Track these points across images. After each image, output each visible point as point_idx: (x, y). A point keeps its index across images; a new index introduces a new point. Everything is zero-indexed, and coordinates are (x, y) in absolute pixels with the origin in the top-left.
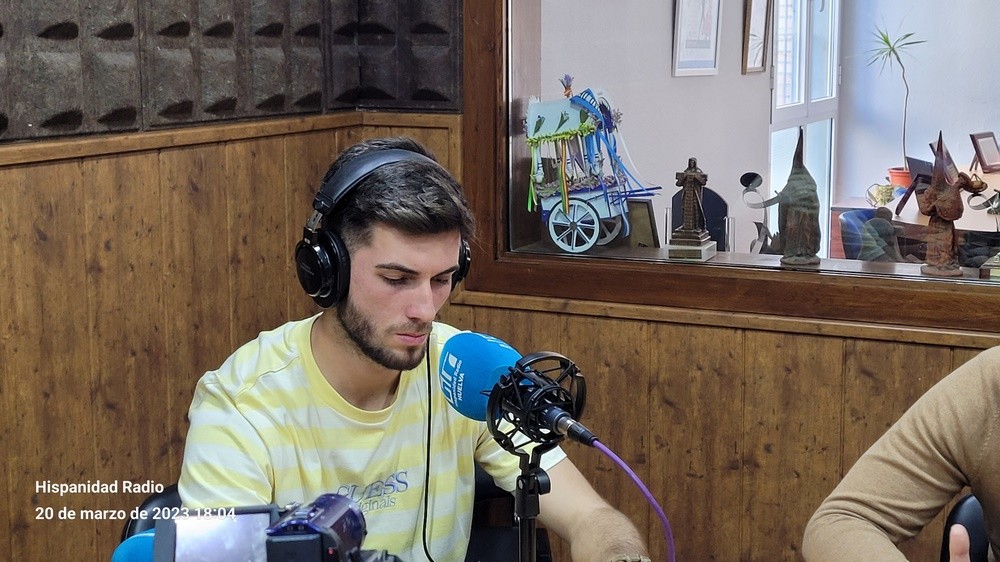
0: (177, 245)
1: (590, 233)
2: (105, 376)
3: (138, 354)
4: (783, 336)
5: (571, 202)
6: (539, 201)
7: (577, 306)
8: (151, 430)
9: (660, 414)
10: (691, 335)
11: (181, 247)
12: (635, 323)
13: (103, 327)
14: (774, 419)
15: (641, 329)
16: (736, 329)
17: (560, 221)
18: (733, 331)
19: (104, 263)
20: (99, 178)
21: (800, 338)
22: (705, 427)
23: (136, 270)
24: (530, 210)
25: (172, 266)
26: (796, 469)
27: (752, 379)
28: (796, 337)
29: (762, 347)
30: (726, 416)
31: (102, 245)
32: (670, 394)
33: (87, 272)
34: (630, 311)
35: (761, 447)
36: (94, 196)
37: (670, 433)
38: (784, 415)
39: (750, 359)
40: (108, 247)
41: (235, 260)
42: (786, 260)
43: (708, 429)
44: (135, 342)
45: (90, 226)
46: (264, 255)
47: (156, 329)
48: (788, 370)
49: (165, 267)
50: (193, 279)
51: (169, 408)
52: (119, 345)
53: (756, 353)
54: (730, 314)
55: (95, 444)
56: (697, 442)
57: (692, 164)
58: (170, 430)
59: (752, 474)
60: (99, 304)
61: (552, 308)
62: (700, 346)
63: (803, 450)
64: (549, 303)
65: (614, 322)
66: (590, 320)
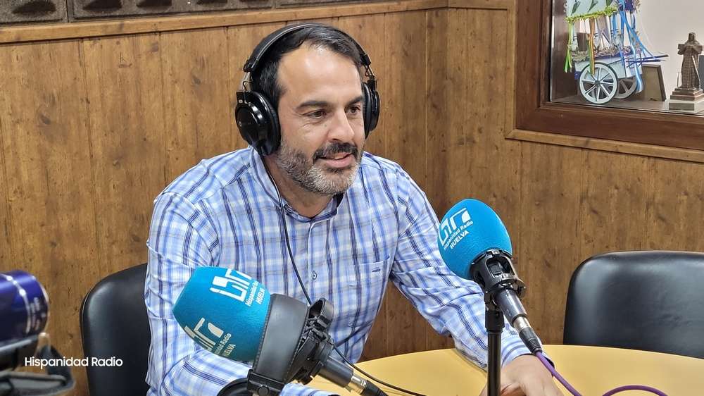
1: (610, 89)
5: (597, 66)
6: (573, 65)
7: (596, 143)
9: (655, 226)
10: (681, 168)
12: (639, 158)
15: (643, 163)
17: (588, 80)
20: (239, 41)
24: (566, 71)
32: (663, 212)
34: (635, 148)
61: (578, 144)
64: (574, 140)
65: (623, 157)
66: (605, 154)
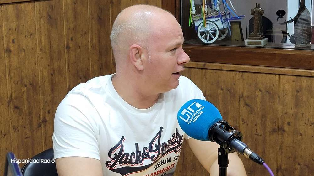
0: (43, 41)
1: (215, 35)
2: (14, 95)
3: (28, 86)
4: (295, 77)
5: (207, 22)
6: (193, 22)
7: (209, 65)
8: (34, 117)
9: (244, 109)
10: (257, 77)
12: (234, 72)
13: (12, 75)
14: (291, 112)
15: (236, 75)
16: (276, 74)
17: (202, 30)
18: (275, 75)
19: (12, 49)
20: (9, 13)
21: (303, 78)
22: (263, 115)
23: (26, 51)
24: (190, 26)
25: (41, 50)
26: (301, 132)
27: (282, 95)
28: (301, 77)
29: (287, 82)
30: (271, 111)
31: (11, 41)
32: (248, 101)
33: (5, 52)
34: (231, 67)
35: (286, 123)
36: (7, 20)
37: (248, 117)
38: (296, 110)
39: (282, 87)
40: (13, 42)
41: (68, 47)
42: (297, 46)
43: (264, 116)
44: (26, 81)
45: (6, 33)
46: (80, 45)
47: (35, 76)
48: (298, 91)
49: (38, 50)
50: (50, 55)
51: (41, 108)
52: (19, 82)
53: (284, 84)
54: (273, 68)
55: (10, 123)
56: (259, 121)
57: (258, 6)
58: (42, 117)
59: (282, 134)
60: (10, 65)
61: (199, 66)
62: (261, 82)
63: (304, 124)
64: (198, 64)
65: (225, 72)
66: (215, 71)
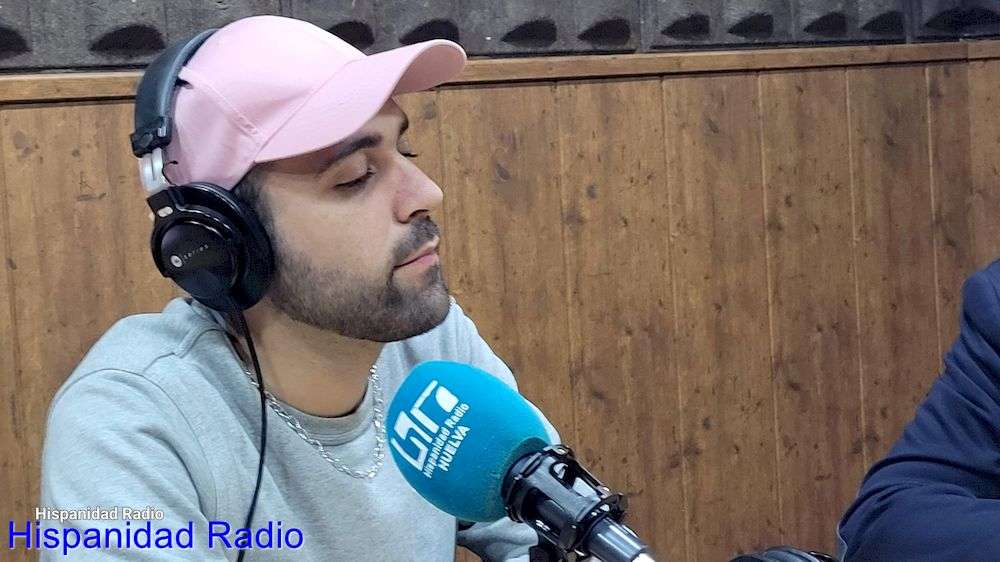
11: (695, 204)
